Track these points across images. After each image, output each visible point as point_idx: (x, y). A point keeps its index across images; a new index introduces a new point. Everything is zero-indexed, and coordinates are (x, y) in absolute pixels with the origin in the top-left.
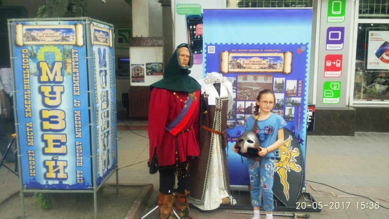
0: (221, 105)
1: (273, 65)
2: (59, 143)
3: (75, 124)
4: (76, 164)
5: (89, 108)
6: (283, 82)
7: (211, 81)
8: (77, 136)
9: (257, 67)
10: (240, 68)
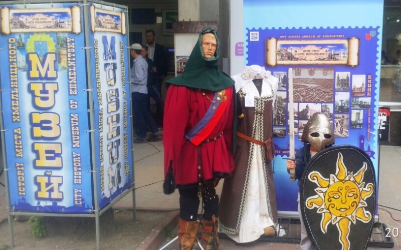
0: (262, 106)
1: (335, 55)
2: (53, 155)
3: (71, 131)
4: (74, 181)
5: (89, 110)
6: (348, 78)
7: (250, 75)
8: (74, 146)
9: (313, 57)
10: (292, 60)
